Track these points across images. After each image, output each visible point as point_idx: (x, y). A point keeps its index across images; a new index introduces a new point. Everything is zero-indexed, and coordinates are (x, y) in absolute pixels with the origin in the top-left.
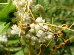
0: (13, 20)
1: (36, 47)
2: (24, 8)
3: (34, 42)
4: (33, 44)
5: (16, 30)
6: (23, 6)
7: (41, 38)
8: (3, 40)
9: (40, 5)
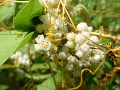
0: (39, 28)
3: (72, 66)
4: (69, 69)
7: (84, 59)
8: (23, 62)
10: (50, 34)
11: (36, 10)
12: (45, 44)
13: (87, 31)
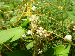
0: (29, 27)
1: (39, 41)
2: (34, 22)
3: (38, 38)
5: (30, 32)
6: (34, 21)
7: (42, 36)
8: (24, 36)
9: (42, 21)
10: (32, 30)
11: (27, 23)
12: (31, 33)
13: (42, 29)
